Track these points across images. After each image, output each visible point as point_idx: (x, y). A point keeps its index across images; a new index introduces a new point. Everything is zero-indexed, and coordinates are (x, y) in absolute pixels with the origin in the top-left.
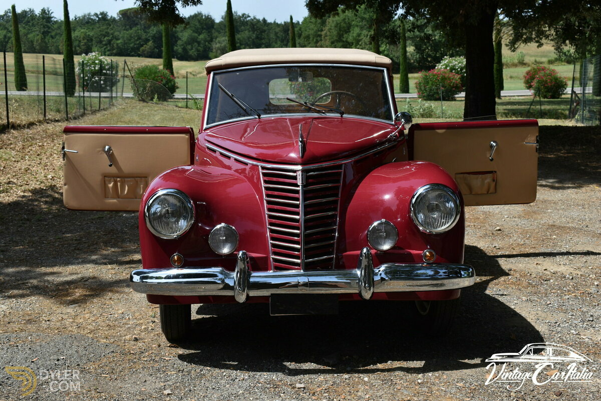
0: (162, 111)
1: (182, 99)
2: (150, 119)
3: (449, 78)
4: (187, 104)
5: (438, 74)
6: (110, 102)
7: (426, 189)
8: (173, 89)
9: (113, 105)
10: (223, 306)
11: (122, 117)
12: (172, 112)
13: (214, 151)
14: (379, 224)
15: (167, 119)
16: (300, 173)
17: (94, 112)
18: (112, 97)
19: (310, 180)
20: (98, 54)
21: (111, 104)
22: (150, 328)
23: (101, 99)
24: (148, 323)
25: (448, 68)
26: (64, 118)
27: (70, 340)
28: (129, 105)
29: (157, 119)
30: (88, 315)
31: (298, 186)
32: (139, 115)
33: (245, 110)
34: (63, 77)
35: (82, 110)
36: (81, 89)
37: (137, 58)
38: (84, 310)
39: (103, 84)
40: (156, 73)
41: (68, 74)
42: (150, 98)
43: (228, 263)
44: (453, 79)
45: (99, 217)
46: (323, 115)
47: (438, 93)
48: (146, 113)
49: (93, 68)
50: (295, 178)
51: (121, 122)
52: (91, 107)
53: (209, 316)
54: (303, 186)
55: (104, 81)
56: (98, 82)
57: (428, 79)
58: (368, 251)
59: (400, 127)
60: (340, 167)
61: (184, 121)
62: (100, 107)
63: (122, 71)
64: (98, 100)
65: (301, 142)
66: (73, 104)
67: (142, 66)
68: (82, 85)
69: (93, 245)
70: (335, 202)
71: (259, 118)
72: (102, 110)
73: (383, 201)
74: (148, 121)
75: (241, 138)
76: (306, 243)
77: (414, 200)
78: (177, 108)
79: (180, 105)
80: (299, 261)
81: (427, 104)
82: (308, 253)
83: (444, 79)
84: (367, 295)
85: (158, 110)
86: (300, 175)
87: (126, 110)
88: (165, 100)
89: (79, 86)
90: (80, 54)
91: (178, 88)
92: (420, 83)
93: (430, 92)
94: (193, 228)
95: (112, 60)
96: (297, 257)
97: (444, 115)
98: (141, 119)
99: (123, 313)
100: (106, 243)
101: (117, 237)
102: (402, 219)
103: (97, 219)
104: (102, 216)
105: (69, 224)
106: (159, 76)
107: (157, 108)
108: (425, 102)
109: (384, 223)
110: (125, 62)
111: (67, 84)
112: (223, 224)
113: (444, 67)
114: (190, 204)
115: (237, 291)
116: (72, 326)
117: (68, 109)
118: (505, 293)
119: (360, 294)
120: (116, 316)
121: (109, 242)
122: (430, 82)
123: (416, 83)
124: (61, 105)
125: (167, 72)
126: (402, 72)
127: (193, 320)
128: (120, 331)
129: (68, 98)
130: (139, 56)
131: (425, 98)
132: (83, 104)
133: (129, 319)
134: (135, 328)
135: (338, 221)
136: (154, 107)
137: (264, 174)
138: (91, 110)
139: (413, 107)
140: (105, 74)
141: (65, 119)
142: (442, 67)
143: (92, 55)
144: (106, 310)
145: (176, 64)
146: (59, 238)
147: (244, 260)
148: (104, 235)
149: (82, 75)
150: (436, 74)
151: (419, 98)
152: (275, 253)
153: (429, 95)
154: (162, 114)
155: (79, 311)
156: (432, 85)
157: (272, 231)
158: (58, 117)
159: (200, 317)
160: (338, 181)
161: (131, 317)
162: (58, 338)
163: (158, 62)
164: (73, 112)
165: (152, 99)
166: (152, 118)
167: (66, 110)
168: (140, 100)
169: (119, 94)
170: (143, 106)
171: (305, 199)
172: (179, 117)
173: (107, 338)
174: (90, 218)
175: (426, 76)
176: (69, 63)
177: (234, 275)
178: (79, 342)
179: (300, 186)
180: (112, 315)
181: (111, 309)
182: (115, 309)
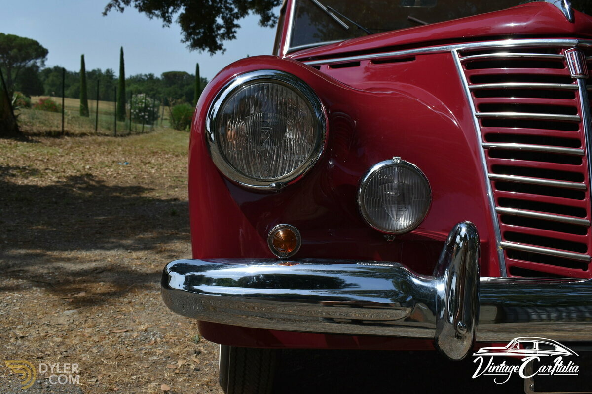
9: (154, 130)
11: (161, 139)
17: (138, 133)
18: (153, 127)
22: (193, 366)
24: (189, 354)
26: (113, 134)
28: (167, 132)
31: (572, 80)
32: (174, 138)
35: (128, 131)
40: (188, 110)
49: (140, 106)
50: (561, 63)
51: (159, 141)
52: (136, 129)
54: (587, 79)
55: (148, 116)
62: (143, 130)
66: (121, 126)
72: (144, 133)
80: (586, 256)
87: (164, 134)
94: (316, 170)
98: (175, 141)
99: (146, 331)
101: (148, 222)
103: (129, 205)
105: (98, 209)
112: (395, 159)
114: (319, 110)
117: (117, 129)
120: (135, 334)
124: (111, 125)
132: (129, 127)
133: (156, 342)
136: (186, 134)
138: (136, 132)
140: (149, 111)
143: (140, 96)
144: (120, 323)
155: (78, 322)
158: (108, 133)
161: (159, 339)
164: (120, 131)
165: (184, 129)
167: (114, 129)
168: (175, 129)
170: (178, 133)
179: (579, 80)
180: (128, 334)
181: (128, 321)
182: (134, 321)
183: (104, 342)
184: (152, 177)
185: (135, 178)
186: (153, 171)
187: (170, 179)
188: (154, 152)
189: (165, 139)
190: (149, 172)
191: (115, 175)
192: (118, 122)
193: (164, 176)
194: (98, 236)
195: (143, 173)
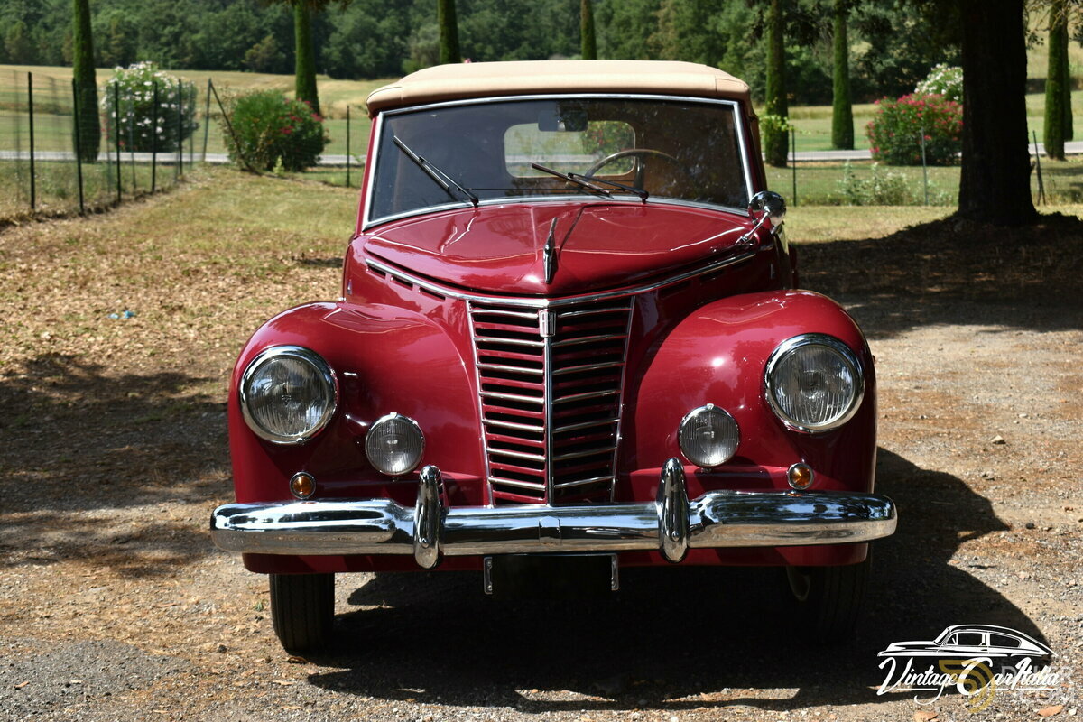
0: (291, 195)
1: (339, 166)
2: (265, 212)
3: (944, 114)
4: (348, 177)
5: (917, 107)
6: (176, 173)
7: (797, 343)
8: (318, 144)
9: (183, 181)
10: (402, 589)
11: (204, 207)
12: (315, 195)
13: (382, 273)
14: (702, 413)
15: (304, 210)
16: (544, 313)
17: (141, 196)
18: (180, 164)
19: (565, 328)
20: (152, 66)
21: (179, 178)
22: (252, 630)
23: (157, 168)
24: (249, 620)
25: (943, 92)
26: (75, 209)
27: (90, 651)
28: (219, 181)
29: (280, 211)
30: (128, 606)
31: (541, 339)
32: (241, 202)
33: (448, 191)
34: (72, 117)
35: (114, 193)
36: (112, 146)
37: (238, 74)
38: (120, 598)
39: (161, 134)
40: (278, 108)
41: (83, 111)
42: (265, 166)
43: (403, 490)
44: (952, 116)
45: (152, 420)
46: (607, 198)
47: (917, 148)
48: (257, 198)
49: (139, 99)
50: (535, 323)
51: (201, 218)
52: (135, 185)
53: (373, 607)
54: (552, 339)
55: (164, 126)
56: (150, 130)
57: (895, 117)
58: (676, 465)
59: (761, 221)
60: (625, 301)
61: (341, 215)
62: (153, 186)
63: (204, 105)
64: (149, 169)
65: (547, 252)
66: (95, 180)
67: (248, 94)
68: (115, 137)
69: (139, 473)
70: (617, 370)
71: (476, 206)
72: (158, 191)
73: (710, 369)
74: (260, 215)
75: (439, 249)
76: (557, 451)
77: (771, 366)
78: (326, 186)
79: (333, 179)
80: (541, 487)
81: (891, 174)
82: (560, 471)
83: (932, 116)
84: (676, 553)
85: (283, 191)
86: (546, 317)
87: (213, 192)
88: (300, 169)
89: (109, 138)
90: (110, 65)
91: (328, 141)
92: (877, 126)
93: (899, 146)
94: (334, 423)
95: (180, 81)
96: (539, 480)
97: (930, 197)
98: (244, 212)
99: (197, 603)
100: (165, 471)
101: (189, 458)
102: (748, 403)
103: (148, 422)
104: (157, 417)
105: (88, 433)
106: (288, 116)
107: (282, 188)
108: (887, 169)
109: (712, 412)
110: (211, 85)
111: (81, 134)
112: (393, 415)
113: (935, 88)
114: (329, 376)
115: (418, 546)
116: (94, 627)
117: (84, 191)
118: (986, 565)
119: (661, 552)
120: (184, 608)
121: (174, 469)
122: (901, 124)
123: (868, 127)
124: (67, 182)
125: (304, 105)
126: (837, 102)
127: (340, 616)
128: (191, 635)
129: (83, 166)
130: (243, 68)
131: (889, 160)
132: (116, 180)
133: (210, 613)
134: (222, 629)
135: (621, 410)
136: (275, 185)
137: (476, 317)
138: (134, 193)
139: (859, 181)
140: (166, 113)
141: (76, 213)
142: (930, 89)
143: (137, 69)
144: (164, 598)
145: (326, 87)
146: (66, 462)
147: (433, 485)
148: (162, 454)
149: (114, 115)
150: (914, 106)
151: (876, 159)
152: (496, 473)
153: (896, 154)
154: (293, 200)
155: (110, 600)
156: (905, 129)
157: (490, 428)
158: (61, 208)
159: (354, 608)
160: (623, 330)
161: (214, 610)
162: (67, 647)
163: (286, 82)
164: (94, 196)
165: (270, 167)
166: (269, 208)
167: (78, 192)
168: (243, 170)
169: (197, 157)
170: (251, 183)
171: (554, 365)
172: (329, 207)
173: (164, 647)
174: (130, 421)
175: (891, 109)
176: (85, 86)
177: (414, 513)
178: (110, 653)
179: (546, 340)
180: (176, 607)
181: (174, 596)
182: (182, 595)
183: (147, 616)
184: (189, 349)
185: (152, 355)
186: (192, 334)
187: (230, 351)
188: (187, 273)
189: (215, 208)
190: (183, 338)
191: (110, 352)
192: (84, 167)
193: (217, 345)
194: (106, 488)
195: (169, 342)
